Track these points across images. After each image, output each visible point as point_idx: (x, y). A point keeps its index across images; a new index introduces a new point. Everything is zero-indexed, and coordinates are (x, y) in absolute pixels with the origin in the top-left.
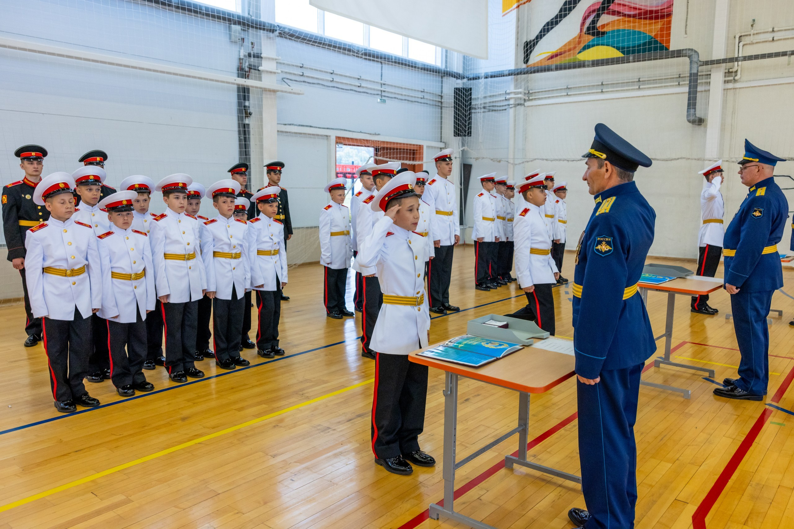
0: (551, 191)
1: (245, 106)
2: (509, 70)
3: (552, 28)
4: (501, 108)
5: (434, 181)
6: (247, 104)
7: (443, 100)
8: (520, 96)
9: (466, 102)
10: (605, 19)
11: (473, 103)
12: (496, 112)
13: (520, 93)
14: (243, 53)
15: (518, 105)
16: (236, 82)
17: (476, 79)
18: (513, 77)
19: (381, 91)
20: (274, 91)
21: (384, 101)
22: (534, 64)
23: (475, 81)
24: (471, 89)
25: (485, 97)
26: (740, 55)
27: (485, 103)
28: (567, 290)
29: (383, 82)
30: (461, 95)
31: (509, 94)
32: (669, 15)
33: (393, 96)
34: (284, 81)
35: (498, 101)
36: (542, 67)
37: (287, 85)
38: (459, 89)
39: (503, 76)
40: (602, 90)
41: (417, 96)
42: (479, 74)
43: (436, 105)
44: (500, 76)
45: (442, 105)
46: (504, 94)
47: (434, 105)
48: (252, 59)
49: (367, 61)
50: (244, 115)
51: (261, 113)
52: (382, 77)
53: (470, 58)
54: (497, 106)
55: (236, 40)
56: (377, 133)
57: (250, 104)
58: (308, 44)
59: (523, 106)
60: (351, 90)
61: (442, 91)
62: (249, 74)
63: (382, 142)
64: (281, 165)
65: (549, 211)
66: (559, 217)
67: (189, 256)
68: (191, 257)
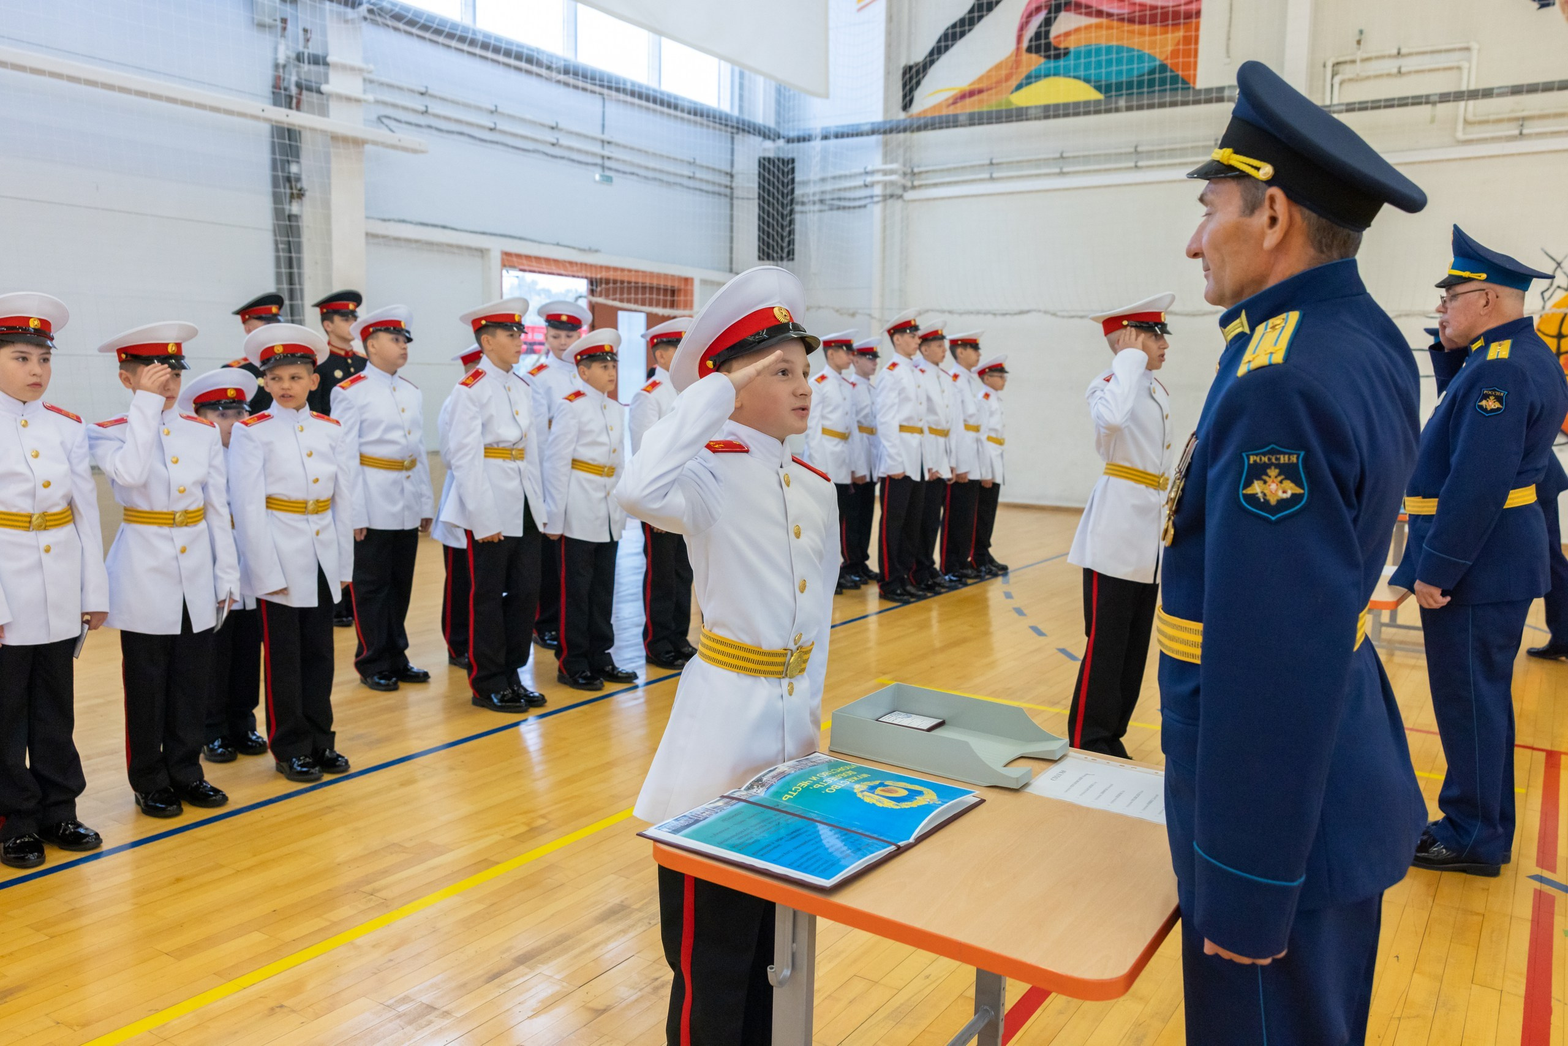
0: (974, 373)
1: (288, 179)
2: (873, 124)
4: (857, 203)
6: (294, 169)
7: (734, 185)
8: (893, 178)
9: (783, 186)
11: (798, 192)
12: (847, 211)
13: (895, 172)
14: (284, 53)
15: (892, 196)
16: (266, 115)
17: (804, 140)
18: (880, 137)
19: (603, 157)
20: (358, 143)
21: (609, 180)
22: (925, 111)
23: (801, 145)
24: (793, 161)
25: (823, 180)
26: (1336, 102)
27: (823, 192)
28: (1007, 587)
29: (606, 137)
30: (774, 173)
31: (872, 173)
32: (1193, 15)
33: (628, 169)
34: (382, 123)
35: (850, 189)
36: (940, 117)
37: (389, 133)
38: (769, 159)
39: (857, 135)
40: (1061, 168)
41: (679, 171)
42: (809, 129)
43: (720, 194)
44: (852, 135)
45: (732, 193)
46: (861, 174)
47: (714, 193)
48: (305, 67)
49: (571, 90)
50: (288, 191)
51: (326, 189)
52: (603, 126)
53: (792, 92)
54: (849, 199)
55: (268, 21)
56: (594, 248)
57: (300, 171)
58: (432, 41)
59: (900, 202)
60: (534, 151)
61: (732, 163)
62: (299, 99)
63: (596, 267)
64: (356, 298)
65: (971, 416)
66: (991, 430)
67: (48, 518)
68: (52, 520)
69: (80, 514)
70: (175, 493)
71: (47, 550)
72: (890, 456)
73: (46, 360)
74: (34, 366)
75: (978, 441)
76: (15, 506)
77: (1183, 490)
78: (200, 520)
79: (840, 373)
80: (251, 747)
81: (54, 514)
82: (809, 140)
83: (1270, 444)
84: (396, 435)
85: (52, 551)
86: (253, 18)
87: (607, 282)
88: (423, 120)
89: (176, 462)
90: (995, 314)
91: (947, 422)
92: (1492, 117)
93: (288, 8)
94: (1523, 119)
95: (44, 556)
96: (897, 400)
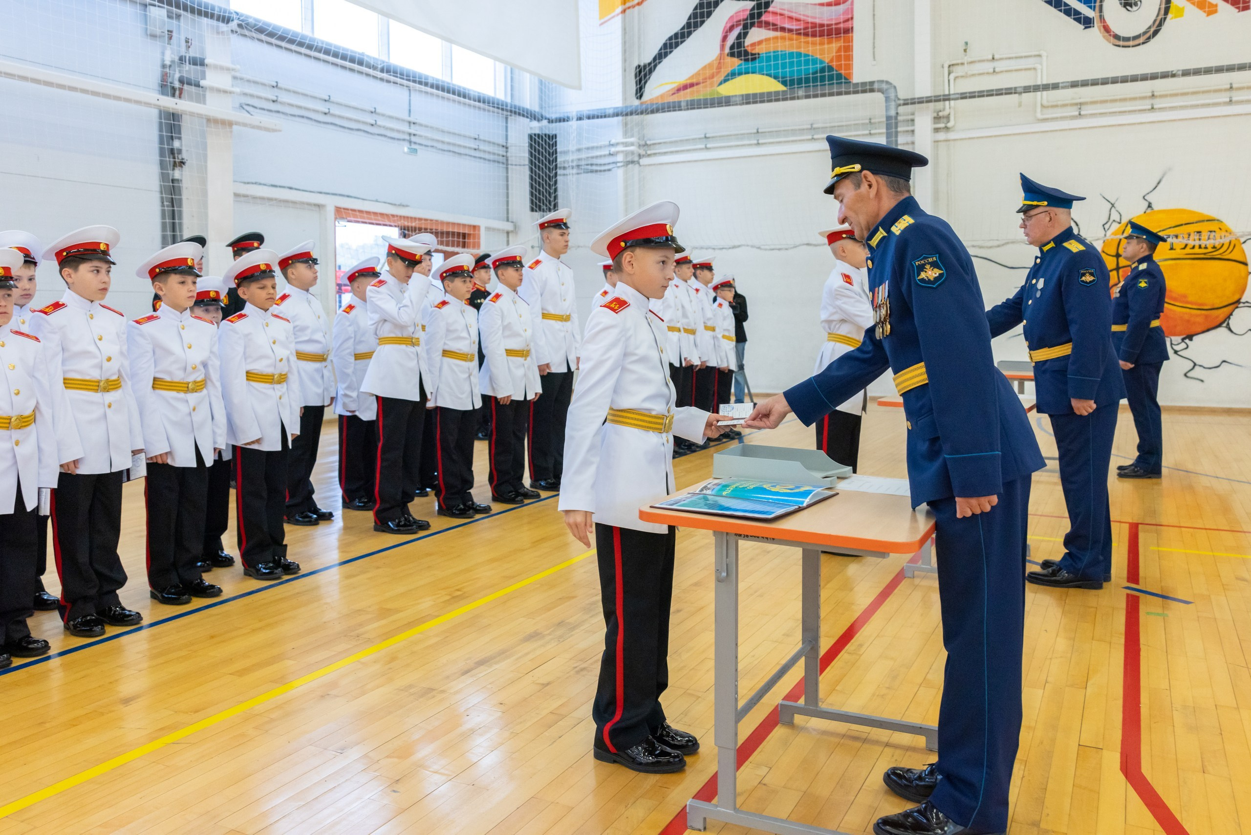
1: (172, 151)
2: (615, 108)
3: (682, 42)
4: (606, 167)
5: (538, 262)
6: (176, 144)
7: (509, 155)
8: (632, 148)
9: (549, 155)
10: (756, 35)
11: (560, 159)
12: (599, 173)
13: (632, 144)
14: (170, 56)
15: (633, 162)
16: (155, 102)
17: (564, 120)
18: (620, 118)
19: (410, 134)
20: (230, 124)
21: (415, 151)
22: (654, 99)
23: (562, 124)
24: (556, 135)
25: (579, 150)
26: (952, 92)
27: (579, 160)
29: (412, 119)
30: (542, 145)
31: (617, 144)
32: (848, 31)
33: (430, 143)
34: (243, 108)
35: (601, 156)
36: (668, 103)
37: (249, 115)
38: (539, 135)
39: (605, 117)
40: (758, 140)
41: (467, 145)
42: (567, 113)
43: (498, 162)
44: (601, 117)
45: (507, 160)
46: (605, 146)
47: (494, 161)
48: (187, 67)
49: (385, 84)
50: (172, 160)
51: (203, 158)
52: (410, 111)
53: (551, 85)
54: (598, 165)
55: (158, 32)
56: (404, 204)
57: (181, 145)
58: (286, 49)
59: (637, 166)
60: (358, 130)
61: (507, 139)
62: (181, 90)
63: (411, 218)
64: (259, 238)
65: (709, 319)
66: (724, 330)
67: (110, 383)
68: (112, 385)
70: (189, 369)
71: (109, 406)
73: (108, 272)
74: (104, 276)
75: (715, 338)
76: (88, 375)
78: (203, 388)
80: (222, 561)
81: (114, 381)
82: (567, 121)
84: (318, 336)
85: (113, 407)
86: (146, 29)
88: (273, 107)
89: (190, 347)
90: (714, 249)
92: (1060, 103)
93: (174, 22)
94: (1081, 104)
95: (108, 411)
96: (662, 308)
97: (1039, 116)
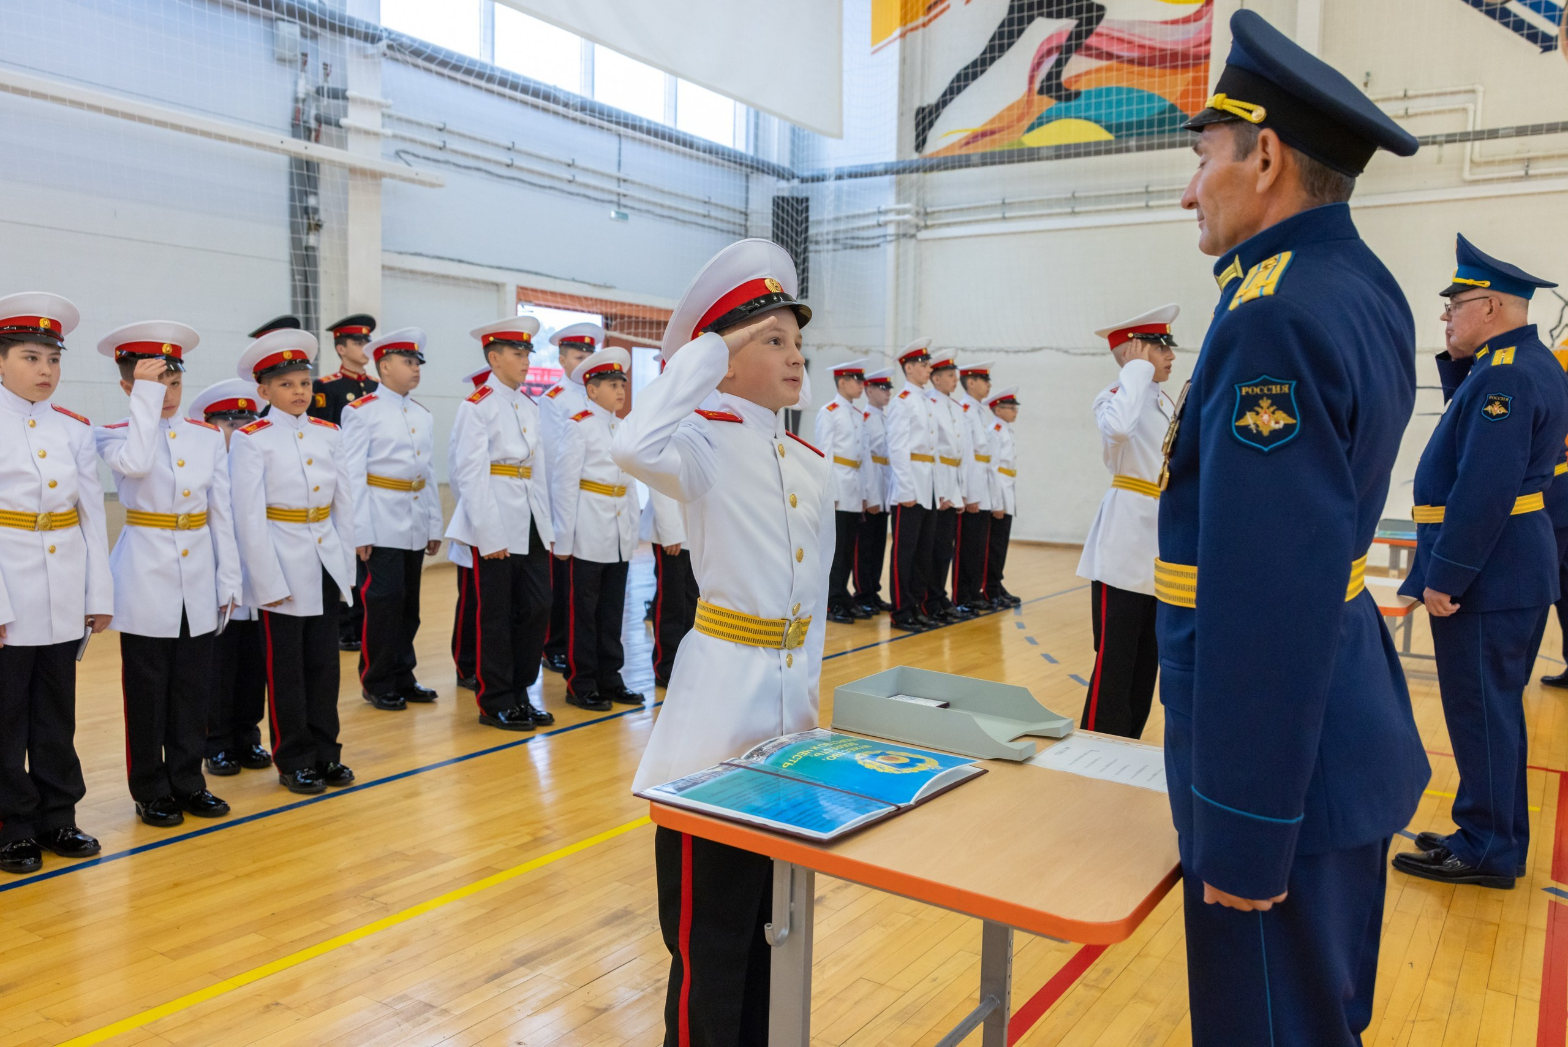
0: (985, 404)
1: (306, 210)
2: (886, 164)
3: (981, 72)
4: (870, 243)
6: (312, 201)
7: (748, 223)
8: (907, 217)
9: (797, 224)
11: (812, 232)
12: (861, 248)
13: (908, 212)
14: (304, 87)
15: (904, 235)
16: (285, 147)
17: (819, 180)
18: (894, 177)
19: (619, 194)
20: (375, 176)
21: (624, 217)
22: (938, 152)
23: (816, 184)
24: (807, 200)
25: (837, 219)
27: (837, 232)
28: (1020, 619)
29: (622, 175)
30: (788, 211)
31: (886, 212)
33: (644, 207)
34: (400, 157)
35: (863, 228)
36: (953, 157)
37: (406, 166)
38: (783, 199)
39: (870, 175)
40: (1074, 208)
41: (693, 210)
42: (823, 169)
43: (734, 233)
44: (866, 175)
45: (746, 231)
46: (874, 214)
47: (728, 232)
48: (325, 101)
50: (305, 221)
51: (343, 219)
52: (619, 164)
53: (806, 132)
54: (863, 239)
55: (288, 54)
56: (608, 284)
57: (318, 203)
58: (450, 78)
59: (913, 241)
60: (551, 188)
61: (747, 202)
62: (318, 132)
63: (611, 302)
64: (370, 322)
65: (982, 446)
66: (1002, 461)
67: (55, 519)
68: (58, 521)
69: (86, 516)
70: (179, 496)
71: (52, 551)
72: (901, 484)
73: (55, 361)
74: (43, 365)
75: (989, 471)
76: (21, 506)
77: (1177, 432)
78: (203, 524)
79: (851, 402)
80: (255, 760)
81: (61, 515)
82: (823, 180)
83: (1262, 374)
84: (405, 455)
85: (57, 552)
86: (274, 53)
87: (622, 317)
88: (440, 155)
89: (182, 465)
90: (1007, 352)
91: (959, 452)
92: (1498, 158)
93: (308, 42)
94: (1529, 159)
95: (49, 556)
96: (908, 429)
97: (1467, 176)
